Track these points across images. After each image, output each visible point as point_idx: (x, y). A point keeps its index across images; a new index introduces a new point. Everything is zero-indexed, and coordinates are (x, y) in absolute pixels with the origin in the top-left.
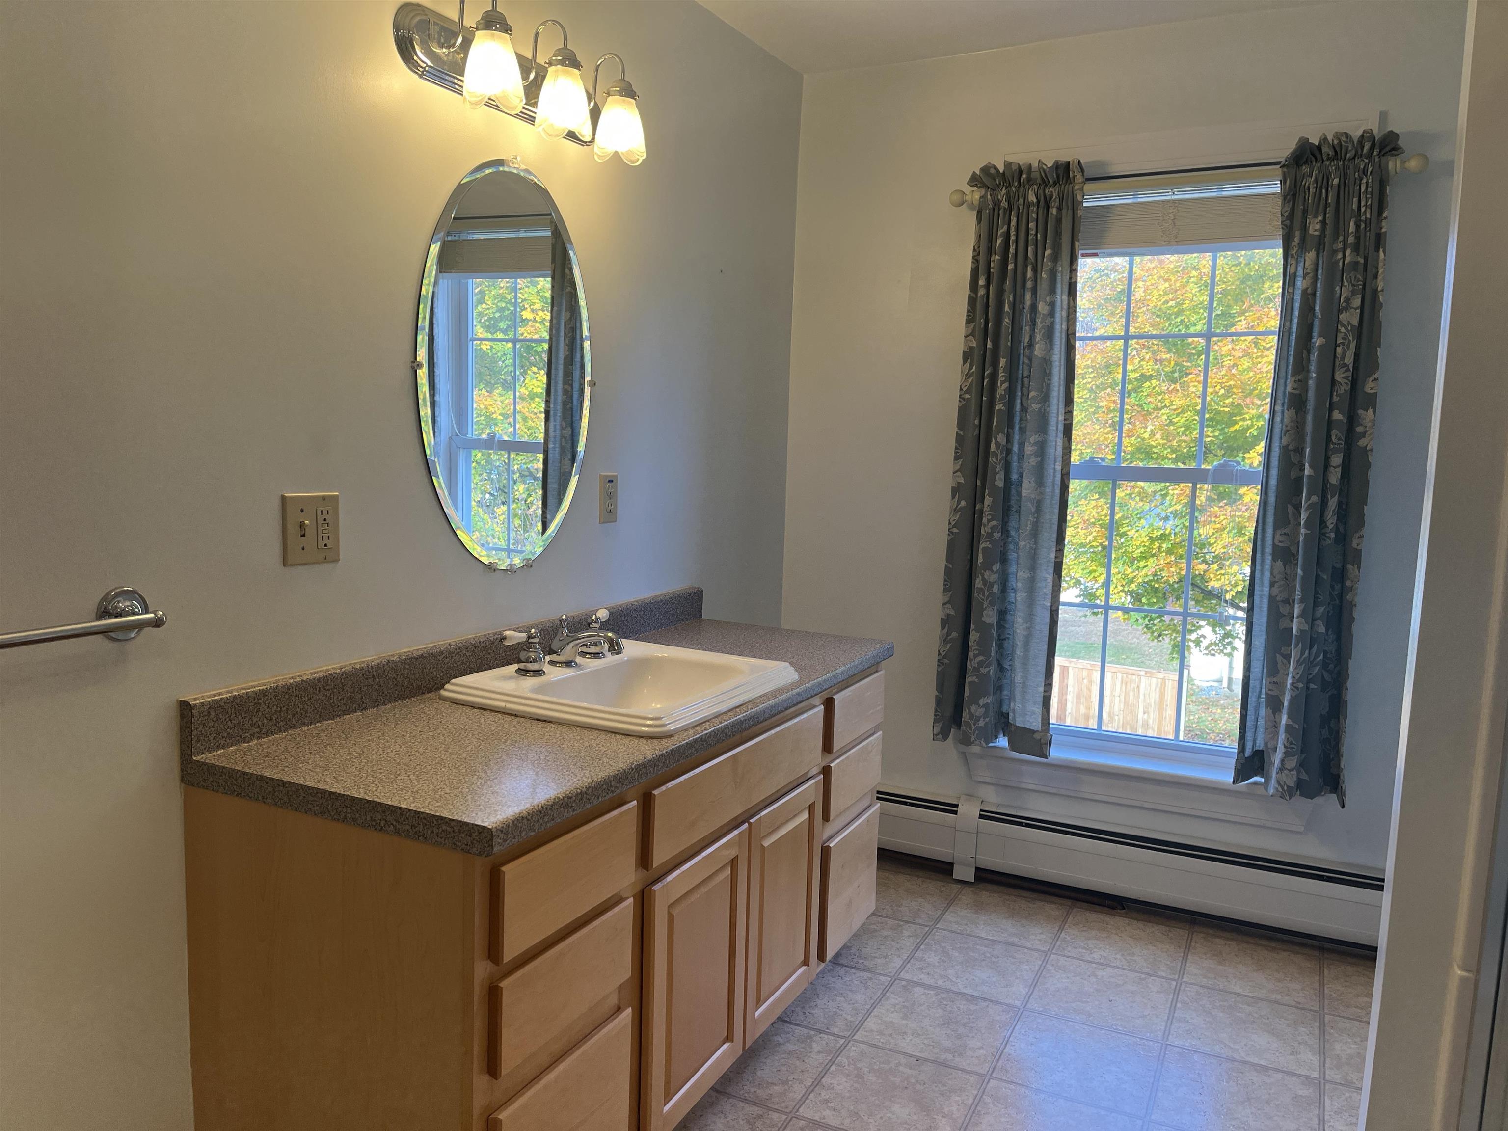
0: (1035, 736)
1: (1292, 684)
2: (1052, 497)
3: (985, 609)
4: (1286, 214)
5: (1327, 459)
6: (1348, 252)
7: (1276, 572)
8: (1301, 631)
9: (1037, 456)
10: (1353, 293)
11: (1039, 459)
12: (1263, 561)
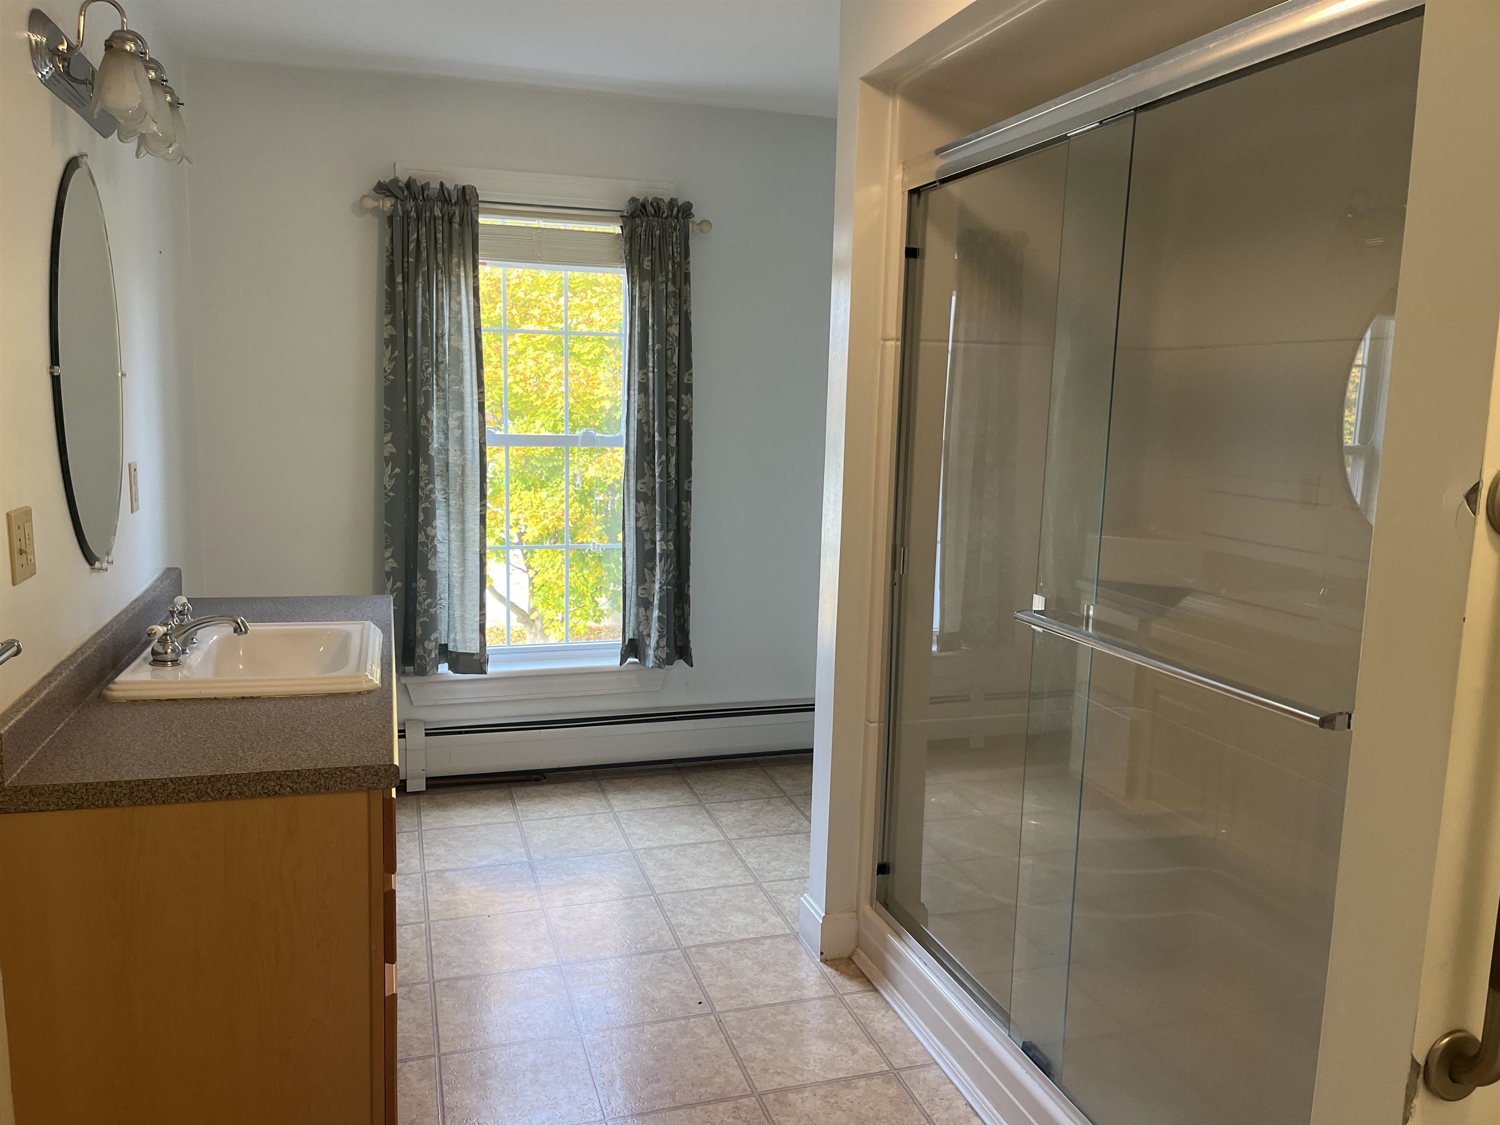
0: (475, 657)
1: (660, 588)
2: (473, 463)
3: (430, 559)
4: (627, 252)
5: (667, 429)
6: (669, 284)
7: (639, 511)
8: (662, 550)
9: (459, 429)
10: (675, 314)
11: (461, 431)
12: (629, 503)
